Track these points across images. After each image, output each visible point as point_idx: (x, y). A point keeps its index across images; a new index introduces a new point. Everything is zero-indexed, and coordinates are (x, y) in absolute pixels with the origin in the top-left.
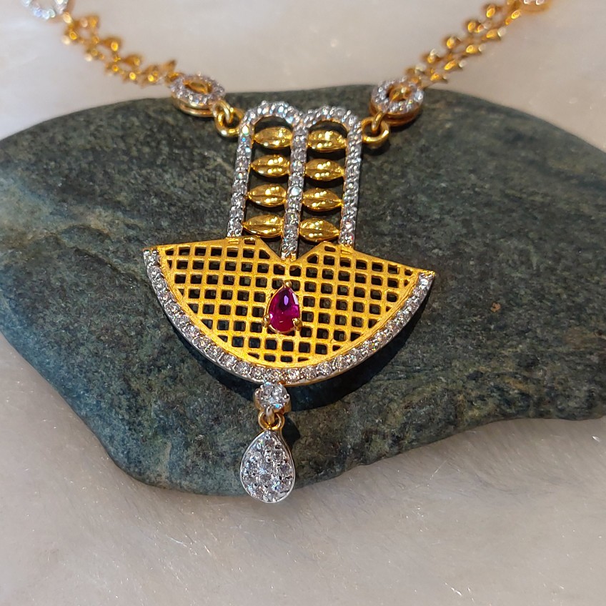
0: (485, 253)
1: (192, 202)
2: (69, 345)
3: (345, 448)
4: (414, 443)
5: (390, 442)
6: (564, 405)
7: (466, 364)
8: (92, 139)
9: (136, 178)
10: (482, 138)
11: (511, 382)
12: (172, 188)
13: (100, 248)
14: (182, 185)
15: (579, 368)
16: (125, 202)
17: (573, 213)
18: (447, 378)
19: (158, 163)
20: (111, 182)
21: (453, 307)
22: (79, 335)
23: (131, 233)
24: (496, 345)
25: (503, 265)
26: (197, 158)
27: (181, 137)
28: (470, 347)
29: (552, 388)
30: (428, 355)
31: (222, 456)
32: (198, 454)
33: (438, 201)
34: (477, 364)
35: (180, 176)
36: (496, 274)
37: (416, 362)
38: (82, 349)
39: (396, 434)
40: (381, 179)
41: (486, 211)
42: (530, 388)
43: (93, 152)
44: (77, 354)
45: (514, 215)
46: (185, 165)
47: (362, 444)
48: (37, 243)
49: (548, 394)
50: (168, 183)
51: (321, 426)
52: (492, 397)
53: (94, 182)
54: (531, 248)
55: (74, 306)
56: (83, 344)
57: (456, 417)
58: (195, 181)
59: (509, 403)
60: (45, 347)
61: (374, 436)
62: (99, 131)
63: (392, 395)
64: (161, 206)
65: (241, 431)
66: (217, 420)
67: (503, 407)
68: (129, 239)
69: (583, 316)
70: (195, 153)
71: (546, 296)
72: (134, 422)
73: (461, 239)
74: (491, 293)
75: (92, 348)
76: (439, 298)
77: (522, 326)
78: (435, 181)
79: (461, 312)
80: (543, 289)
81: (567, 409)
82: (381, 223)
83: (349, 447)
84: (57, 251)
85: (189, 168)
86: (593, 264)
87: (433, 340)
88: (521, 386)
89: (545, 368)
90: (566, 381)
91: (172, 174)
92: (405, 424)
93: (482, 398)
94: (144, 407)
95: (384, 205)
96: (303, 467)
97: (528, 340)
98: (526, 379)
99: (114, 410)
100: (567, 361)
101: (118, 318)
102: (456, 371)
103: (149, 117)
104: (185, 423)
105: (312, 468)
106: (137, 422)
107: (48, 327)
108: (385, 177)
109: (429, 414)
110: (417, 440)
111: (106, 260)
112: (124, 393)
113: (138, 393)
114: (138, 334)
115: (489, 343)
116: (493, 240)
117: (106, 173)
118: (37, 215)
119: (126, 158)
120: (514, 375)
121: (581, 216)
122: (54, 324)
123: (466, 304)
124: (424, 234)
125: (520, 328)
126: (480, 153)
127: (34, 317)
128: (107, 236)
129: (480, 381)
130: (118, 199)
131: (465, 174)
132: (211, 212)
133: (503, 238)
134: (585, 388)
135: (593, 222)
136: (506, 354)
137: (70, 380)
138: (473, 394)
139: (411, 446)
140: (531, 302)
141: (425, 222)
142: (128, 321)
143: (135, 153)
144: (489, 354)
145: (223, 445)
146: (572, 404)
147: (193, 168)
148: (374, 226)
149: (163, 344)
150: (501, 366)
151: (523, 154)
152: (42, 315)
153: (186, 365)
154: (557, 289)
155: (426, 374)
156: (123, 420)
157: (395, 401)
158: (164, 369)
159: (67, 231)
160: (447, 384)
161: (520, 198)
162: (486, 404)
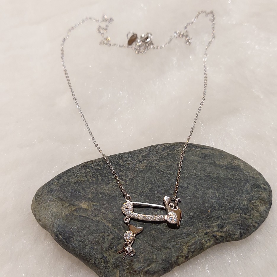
0: (203, 195)
1: (111, 194)
2: (83, 246)
3: (172, 262)
4: (192, 257)
5: (185, 258)
6: (234, 237)
7: (203, 230)
8: (76, 178)
9: (93, 189)
10: (195, 158)
11: (217, 234)
12: (104, 190)
13: (86, 214)
14: (108, 189)
15: (236, 225)
16: (91, 198)
17: (226, 178)
18: (198, 236)
19: (99, 183)
20: (86, 192)
21: (196, 214)
22: (85, 243)
23: (95, 207)
24: (211, 223)
25: (209, 198)
26: (110, 179)
27: (104, 173)
28: (203, 225)
29: (229, 233)
30: (192, 229)
31: (135, 272)
32: (128, 272)
33: (186, 181)
34: (206, 230)
35: (106, 186)
36: (207, 201)
37: (188, 232)
38: (87, 247)
39: (186, 255)
40: (168, 176)
41: (201, 182)
42: (223, 234)
43: (78, 183)
44: (86, 248)
45: (209, 181)
46: (107, 182)
47: (177, 260)
48: (66, 215)
49: (228, 235)
50: (103, 189)
51: (164, 257)
52: (212, 239)
53: (80, 193)
54: (216, 191)
55: (82, 233)
56: (87, 245)
57: (203, 247)
58: (111, 187)
59: (217, 240)
60: (75, 248)
61: (180, 257)
62: (78, 176)
63: (183, 244)
64: (102, 197)
65: (140, 263)
66: (132, 261)
67: (216, 241)
68: (95, 209)
69: (235, 210)
70: (109, 178)
71: (223, 206)
72: (107, 266)
73: (195, 192)
74: (207, 207)
75: (90, 246)
76: (192, 212)
77: (217, 216)
78: (184, 174)
79: (199, 215)
80: (221, 204)
81: (235, 238)
82: (170, 191)
83: (173, 262)
84: (73, 217)
85: (108, 183)
86: (235, 193)
87: (192, 225)
88: (220, 234)
89: (226, 227)
90: (233, 230)
91: (104, 186)
92: (188, 252)
93: (209, 240)
94: (109, 261)
95: (170, 185)
96: (160, 270)
97: (220, 220)
98: (221, 231)
99: (100, 264)
100: (232, 224)
101: (96, 235)
102: (200, 233)
103: (93, 168)
104: (122, 264)
105: (163, 270)
106: (108, 266)
107: (75, 242)
108: (168, 175)
109: (195, 248)
110: (192, 256)
111: (89, 217)
112: (102, 258)
113: (107, 257)
114: (103, 239)
115: (209, 223)
116: (204, 191)
117: (83, 189)
118: (64, 206)
119: (88, 183)
120: (218, 231)
121: (228, 178)
122: (77, 240)
123: (200, 212)
124: (184, 192)
125: (217, 217)
126: (195, 163)
127: (70, 239)
128: (88, 209)
129: (208, 235)
130: (89, 197)
131: (192, 170)
132: (118, 196)
133: (207, 189)
134: (239, 231)
135: (232, 180)
136: (214, 225)
137: (85, 257)
138: (207, 239)
139: (191, 257)
140: (219, 208)
141: (183, 188)
142: (99, 235)
143: (91, 181)
144: (209, 226)
145: (135, 268)
146: (236, 237)
147: (110, 183)
148: (168, 192)
149: (111, 241)
150: (213, 229)
151: (208, 161)
152: (73, 238)
153: (120, 246)
154: (225, 203)
155: (192, 236)
156: (103, 266)
157: (184, 245)
158: (113, 248)
159: (75, 210)
160: (199, 237)
161: (210, 176)
162: (211, 241)
